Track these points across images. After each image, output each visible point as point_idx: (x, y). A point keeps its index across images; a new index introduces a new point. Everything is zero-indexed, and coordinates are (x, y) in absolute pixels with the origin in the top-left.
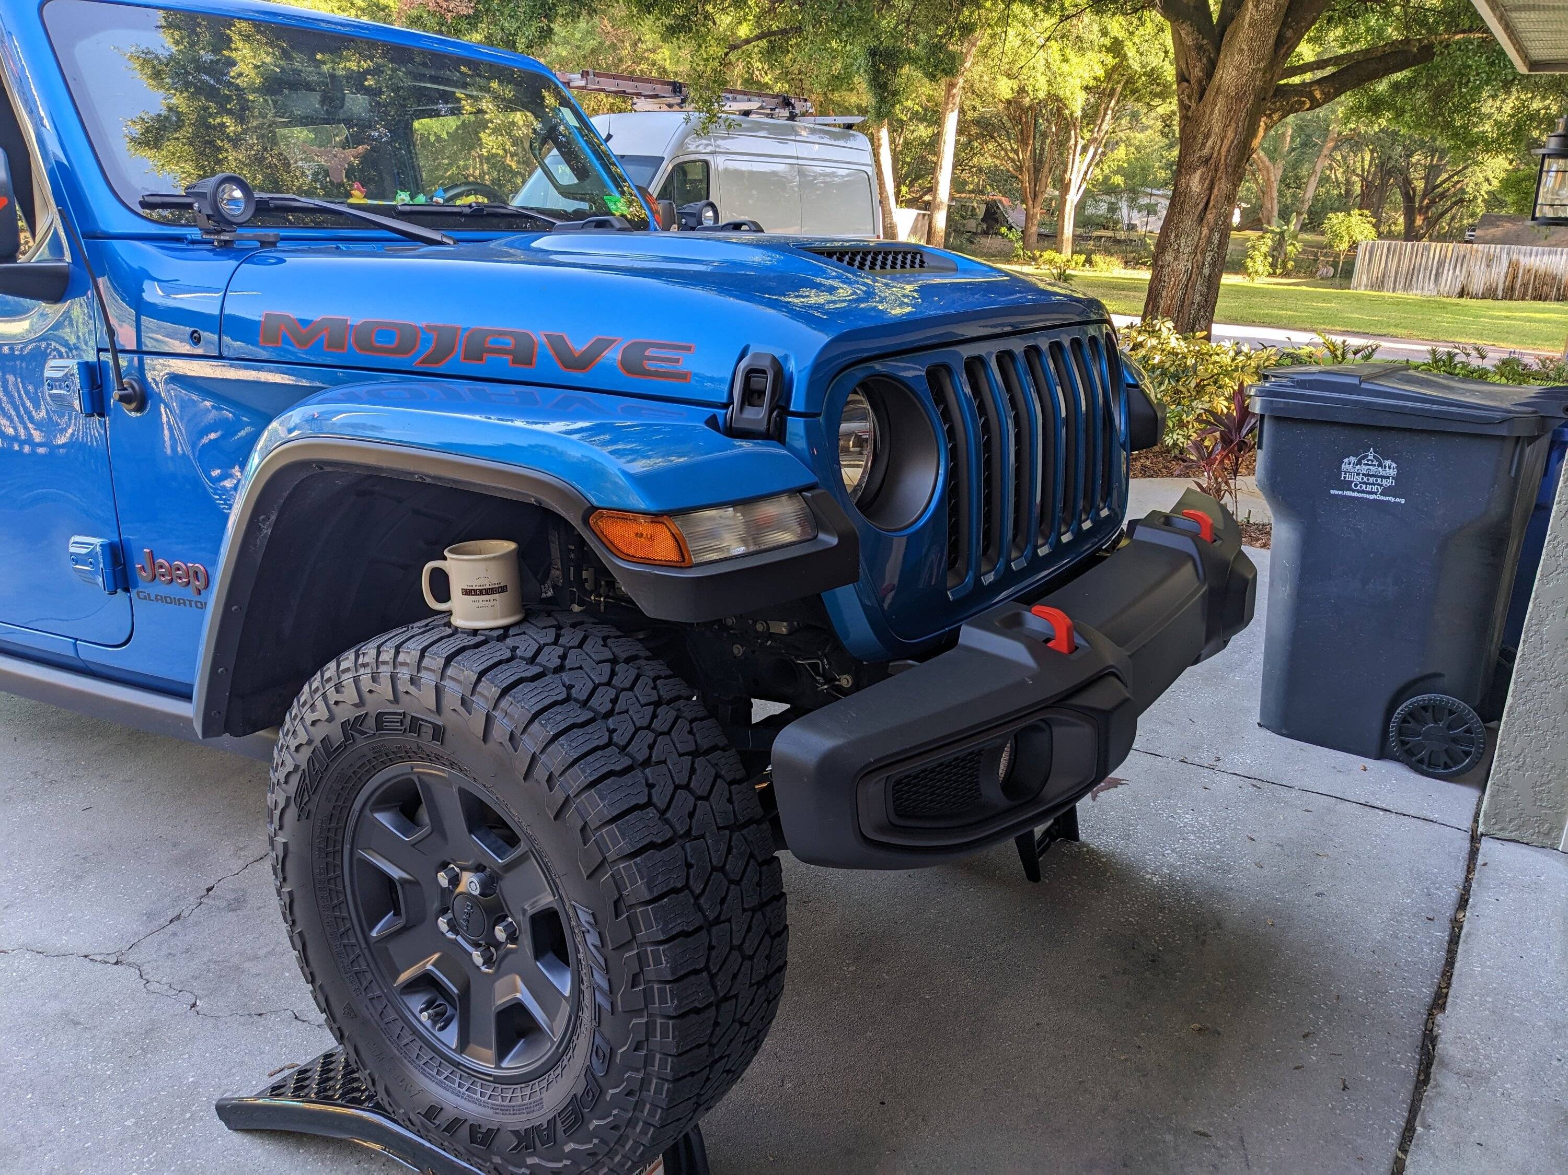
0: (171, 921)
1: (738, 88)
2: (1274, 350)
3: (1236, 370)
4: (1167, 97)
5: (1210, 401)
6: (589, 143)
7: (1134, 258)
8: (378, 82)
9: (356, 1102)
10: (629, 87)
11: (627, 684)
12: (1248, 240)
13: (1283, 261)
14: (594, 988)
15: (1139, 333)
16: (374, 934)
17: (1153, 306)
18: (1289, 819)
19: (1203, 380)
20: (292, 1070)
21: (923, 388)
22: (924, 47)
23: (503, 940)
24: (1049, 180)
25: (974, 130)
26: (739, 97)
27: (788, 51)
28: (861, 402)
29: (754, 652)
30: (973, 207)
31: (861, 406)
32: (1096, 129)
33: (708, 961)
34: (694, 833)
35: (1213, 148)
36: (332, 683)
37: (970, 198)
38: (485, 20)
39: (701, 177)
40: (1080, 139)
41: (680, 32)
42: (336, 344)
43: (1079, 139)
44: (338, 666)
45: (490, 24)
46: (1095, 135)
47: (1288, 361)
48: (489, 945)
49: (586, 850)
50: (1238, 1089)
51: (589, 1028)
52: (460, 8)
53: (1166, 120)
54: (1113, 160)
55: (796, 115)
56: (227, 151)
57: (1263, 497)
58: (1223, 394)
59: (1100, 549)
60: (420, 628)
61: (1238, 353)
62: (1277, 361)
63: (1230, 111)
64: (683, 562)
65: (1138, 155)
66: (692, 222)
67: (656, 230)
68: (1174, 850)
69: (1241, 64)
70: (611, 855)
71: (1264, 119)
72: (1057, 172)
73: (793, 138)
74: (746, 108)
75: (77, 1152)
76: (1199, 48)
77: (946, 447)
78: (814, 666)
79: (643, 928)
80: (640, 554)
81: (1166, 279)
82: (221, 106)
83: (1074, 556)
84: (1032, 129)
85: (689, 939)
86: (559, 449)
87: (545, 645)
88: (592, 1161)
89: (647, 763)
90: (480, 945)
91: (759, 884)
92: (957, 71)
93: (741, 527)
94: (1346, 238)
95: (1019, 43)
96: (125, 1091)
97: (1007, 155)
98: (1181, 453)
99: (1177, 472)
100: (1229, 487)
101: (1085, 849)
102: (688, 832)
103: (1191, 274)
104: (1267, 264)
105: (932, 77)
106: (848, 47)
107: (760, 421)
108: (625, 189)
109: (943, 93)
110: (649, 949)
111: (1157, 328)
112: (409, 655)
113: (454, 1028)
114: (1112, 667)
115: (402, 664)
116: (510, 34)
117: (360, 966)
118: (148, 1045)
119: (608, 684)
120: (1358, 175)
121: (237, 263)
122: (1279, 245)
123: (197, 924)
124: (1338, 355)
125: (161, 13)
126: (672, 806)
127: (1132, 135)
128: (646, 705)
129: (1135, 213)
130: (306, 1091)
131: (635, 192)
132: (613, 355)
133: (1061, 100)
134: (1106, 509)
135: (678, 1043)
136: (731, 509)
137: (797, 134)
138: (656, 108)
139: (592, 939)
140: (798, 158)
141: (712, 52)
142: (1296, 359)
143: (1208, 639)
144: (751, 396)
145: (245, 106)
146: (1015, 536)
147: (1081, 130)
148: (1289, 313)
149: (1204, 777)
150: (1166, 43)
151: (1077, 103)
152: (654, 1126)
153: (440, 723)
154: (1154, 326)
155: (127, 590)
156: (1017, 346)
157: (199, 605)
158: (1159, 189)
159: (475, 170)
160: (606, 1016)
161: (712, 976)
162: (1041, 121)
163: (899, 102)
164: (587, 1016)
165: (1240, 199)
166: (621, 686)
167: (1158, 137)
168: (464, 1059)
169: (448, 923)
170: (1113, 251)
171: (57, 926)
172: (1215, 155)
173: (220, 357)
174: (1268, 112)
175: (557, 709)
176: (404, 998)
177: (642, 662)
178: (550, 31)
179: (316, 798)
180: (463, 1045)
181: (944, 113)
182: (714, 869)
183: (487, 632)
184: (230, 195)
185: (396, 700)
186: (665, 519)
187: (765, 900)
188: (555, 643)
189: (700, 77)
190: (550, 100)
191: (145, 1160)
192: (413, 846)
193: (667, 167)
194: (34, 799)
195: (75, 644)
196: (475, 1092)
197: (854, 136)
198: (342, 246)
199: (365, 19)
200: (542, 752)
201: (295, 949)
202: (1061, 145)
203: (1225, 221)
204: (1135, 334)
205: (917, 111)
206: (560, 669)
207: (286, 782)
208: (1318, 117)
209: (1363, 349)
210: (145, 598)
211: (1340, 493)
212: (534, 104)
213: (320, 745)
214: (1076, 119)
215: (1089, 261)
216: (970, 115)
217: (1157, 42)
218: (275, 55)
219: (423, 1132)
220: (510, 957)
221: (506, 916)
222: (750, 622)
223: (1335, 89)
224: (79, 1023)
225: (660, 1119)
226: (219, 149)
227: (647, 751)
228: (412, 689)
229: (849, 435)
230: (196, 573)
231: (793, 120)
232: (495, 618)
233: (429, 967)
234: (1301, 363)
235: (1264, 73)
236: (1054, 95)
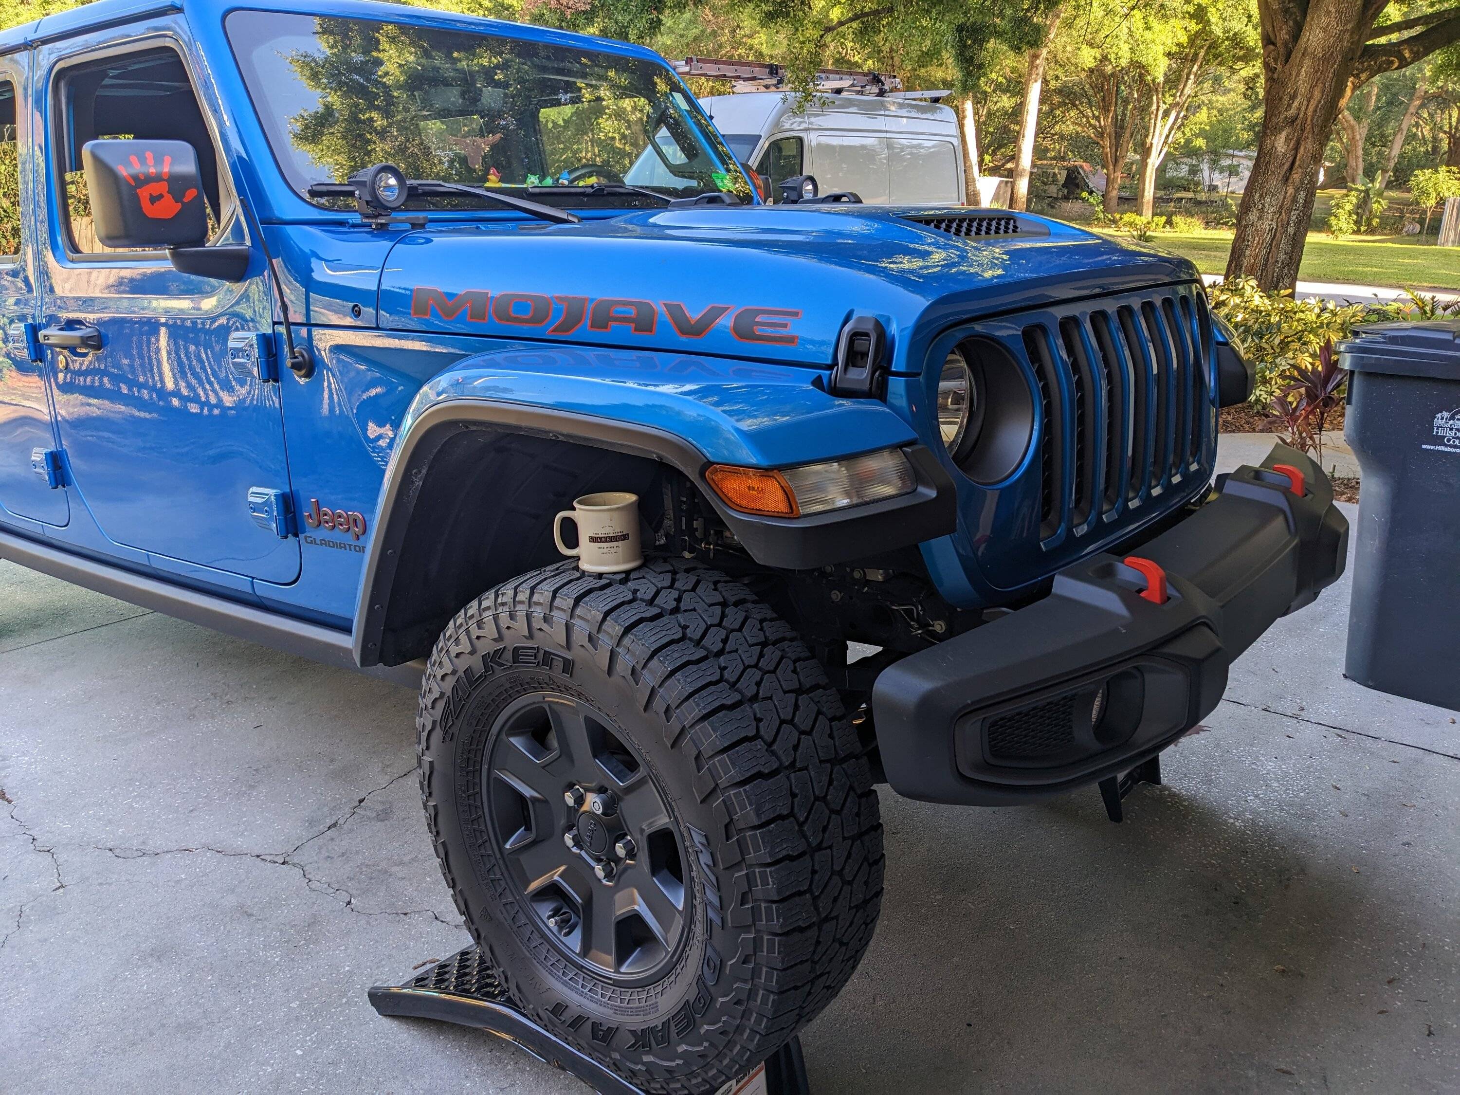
0: (329, 828)
1: (830, 67)
2: (1360, 307)
3: (1321, 326)
4: (1250, 60)
5: (1294, 358)
6: (698, 124)
7: (1215, 218)
8: (506, 76)
9: (490, 996)
10: (729, 70)
11: (736, 626)
12: (1332, 198)
13: (1368, 219)
14: (706, 904)
15: (1222, 291)
16: (508, 846)
17: (1236, 265)
18: (1375, 769)
19: (1287, 337)
20: (433, 965)
21: (1020, 349)
22: (1010, 21)
23: (623, 856)
24: (1131, 145)
25: (1056, 99)
26: (831, 76)
27: (880, 31)
28: (958, 361)
29: (851, 598)
30: (1054, 173)
31: (958, 365)
32: (1178, 94)
33: (810, 885)
34: (798, 765)
35: (1299, 109)
36: (474, 620)
37: (1051, 165)
38: (601, 14)
39: (795, 153)
40: (1159, 104)
41: (778, 17)
42: (479, 315)
43: (1161, 104)
44: (480, 605)
45: (604, 18)
46: (1178, 99)
47: (1374, 317)
48: (610, 860)
49: (700, 777)
50: (1322, 1030)
51: (701, 940)
52: (578, 5)
53: (1250, 83)
54: (1195, 124)
55: (885, 91)
56: (375, 143)
57: (1352, 452)
58: (1308, 351)
59: (1189, 501)
60: (551, 571)
61: (1323, 310)
62: (1363, 317)
63: (1317, 72)
64: (792, 513)
65: (1220, 118)
66: (794, 196)
67: (759, 204)
68: (1257, 796)
69: (1328, 26)
70: (723, 782)
71: (1351, 79)
72: (1139, 137)
73: (882, 112)
74: (838, 86)
75: (250, 1029)
76: (1286, 11)
77: (1041, 403)
78: (909, 612)
79: (752, 851)
80: (752, 505)
81: (1250, 238)
82: (370, 102)
83: (1162, 510)
84: (1114, 95)
85: (794, 863)
86: (677, 409)
87: (663, 588)
88: (702, 1062)
89: (754, 698)
90: (601, 860)
91: (858, 815)
92: (1042, 43)
93: (846, 481)
94: (1433, 195)
95: (1102, 13)
96: (291, 977)
97: (1088, 121)
98: (1264, 408)
99: (1260, 427)
100: (1314, 442)
101: (1167, 793)
102: (793, 764)
103: (1275, 233)
104: (1351, 221)
105: (1017, 49)
106: (937, 25)
107: (863, 381)
108: (731, 166)
109: (1027, 64)
110: (757, 870)
111: (1240, 287)
112: (543, 595)
113: (577, 934)
114: (1203, 617)
115: (536, 604)
116: (623, 26)
117: (495, 875)
118: (310, 937)
119: (719, 625)
120: (1445, 132)
121: (392, 243)
122: (1364, 202)
123: (351, 831)
124: (1425, 310)
125: (317, 20)
126: (778, 739)
127: (1214, 98)
128: (753, 645)
129: (1216, 175)
130: (446, 984)
131: (740, 168)
132: (726, 321)
133: (1143, 67)
134: (1195, 464)
135: (783, 959)
136: (836, 464)
137: (886, 109)
138: (754, 89)
139: (705, 858)
140: (886, 132)
141: (808, 35)
142: (1383, 316)
143: (1299, 590)
144: (854, 357)
145: (390, 101)
146: (1106, 489)
147: (1163, 95)
148: (1375, 269)
149: (1287, 726)
150: (1250, 8)
151: (1160, 69)
152: (759, 1033)
153: (570, 658)
154: (1238, 284)
155: (296, 535)
156: (1110, 306)
157: (357, 549)
158: (1241, 151)
159: (588, 152)
160: (717, 930)
161: (815, 899)
162: (1123, 88)
163: (985, 74)
164: (699, 929)
165: (1326, 159)
166: (731, 627)
167: (1240, 99)
168: (587, 963)
169: (573, 839)
170: (1193, 212)
171: (234, 829)
172: (1301, 116)
173: (377, 328)
174: (1355, 72)
175: (674, 647)
176: (534, 905)
177: (750, 605)
178: (660, 21)
179: (458, 723)
180: (586, 950)
181: (1027, 84)
182: (817, 799)
183: (610, 576)
184: (386, 183)
185: (531, 636)
186: (775, 473)
187: (864, 830)
188: (671, 586)
189: (797, 59)
190: (662, 86)
191: (308, 1038)
192: (543, 767)
193: (763, 145)
194: (213, 717)
195: (252, 583)
196: (596, 993)
197: (940, 108)
198: (482, 226)
199: (492, 18)
200: (660, 686)
201: (438, 857)
202: (1143, 110)
203: (1311, 180)
204: (1217, 293)
205: (1001, 82)
206: (675, 611)
207: (433, 708)
208: (1404, 75)
209: (1453, 305)
210: (311, 542)
211: (1432, 447)
212: (647, 90)
213: (463, 675)
214: (1159, 84)
215: (1169, 222)
216: (1053, 84)
217: (1240, 7)
218: (416, 54)
219: (550, 1027)
220: (629, 871)
221: (626, 835)
222: (848, 570)
223: (1424, 48)
224: (251, 915)
225: (766, 1027)
226: (369, 142)
227: (755, 688)
228: (545, 627)
229: (946, 393)
230: (355, 521)
231: (882, 96)
232: (617, 563)
233: (556, 878)
234: (1388, 319)
235: (1351, 34)
236: (1137, 62)
